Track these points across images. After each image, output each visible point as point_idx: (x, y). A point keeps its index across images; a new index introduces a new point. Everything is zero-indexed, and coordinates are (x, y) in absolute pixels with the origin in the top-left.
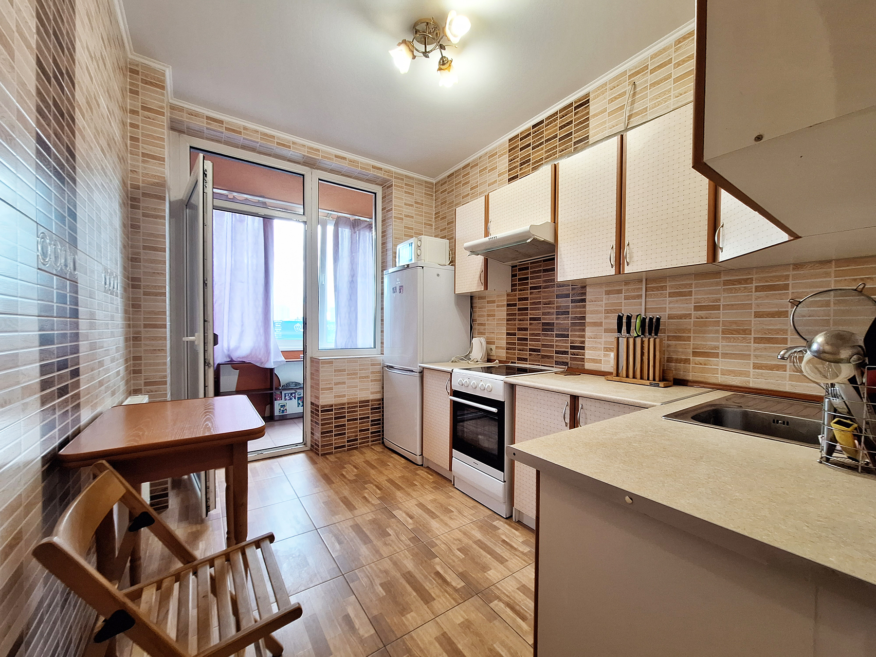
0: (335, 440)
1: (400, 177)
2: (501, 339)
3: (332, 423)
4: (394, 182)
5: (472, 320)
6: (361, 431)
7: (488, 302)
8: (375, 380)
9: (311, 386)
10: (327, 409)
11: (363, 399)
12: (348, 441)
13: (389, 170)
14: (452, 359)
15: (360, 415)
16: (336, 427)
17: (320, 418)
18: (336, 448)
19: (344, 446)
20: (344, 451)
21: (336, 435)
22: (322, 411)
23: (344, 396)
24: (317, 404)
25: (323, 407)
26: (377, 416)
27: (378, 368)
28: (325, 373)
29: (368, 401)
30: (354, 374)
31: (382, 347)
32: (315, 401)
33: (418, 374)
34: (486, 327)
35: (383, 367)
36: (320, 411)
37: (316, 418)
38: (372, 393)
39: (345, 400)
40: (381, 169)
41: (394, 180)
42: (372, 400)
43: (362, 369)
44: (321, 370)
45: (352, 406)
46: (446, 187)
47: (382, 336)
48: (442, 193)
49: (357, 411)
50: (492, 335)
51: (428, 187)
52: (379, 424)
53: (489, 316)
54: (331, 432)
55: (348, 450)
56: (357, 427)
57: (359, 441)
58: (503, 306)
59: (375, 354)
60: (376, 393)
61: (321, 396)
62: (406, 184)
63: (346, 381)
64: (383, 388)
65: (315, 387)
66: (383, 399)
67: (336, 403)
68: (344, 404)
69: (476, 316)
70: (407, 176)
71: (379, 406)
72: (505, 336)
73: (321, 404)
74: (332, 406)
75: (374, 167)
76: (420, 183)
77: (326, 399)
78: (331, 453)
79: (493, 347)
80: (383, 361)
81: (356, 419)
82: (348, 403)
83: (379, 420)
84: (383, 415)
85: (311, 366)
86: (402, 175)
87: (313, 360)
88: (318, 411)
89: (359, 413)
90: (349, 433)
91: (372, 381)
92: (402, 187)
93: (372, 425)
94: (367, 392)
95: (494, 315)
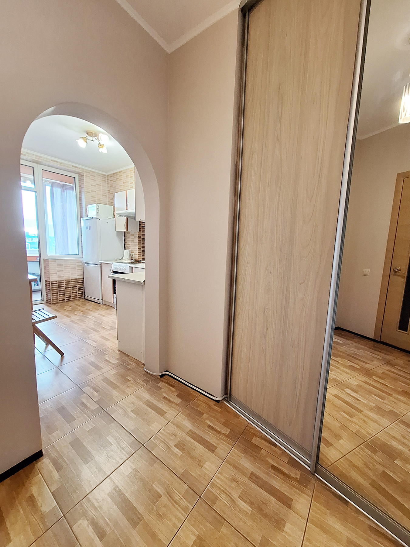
0: (59, 297)
1: (88, 172)
2: (136, 251)
3: (57, 289)
4: (85, 174)
5: (125, 243)
6: (73, 293)
7: (131, 235)
8: (80, 270)
9: (45, 273)
10: (54, 283)
11: (73, 278)
12: (66, 298)
13: (82, 168)
14: (115, 259)
15: (72, 285)
16: (59, 291)
17: (51, 287)
18: (60, 301)
19: (64, 300)
20: (65, 302)
21: (59, 295)
22: (52, 284)
23: (63, 277)
24: (49, 280)
25: (52, 282)
26: (81, 286)
27: (81, 264)
28: (52, 266)
29: (76, 279)
30: (68, 267)
31: (82, 254)
32: (47, 279)
33: (99, 266)
34: (130, 246)
35: (83, 264)
36: (50, 284)
37: (48, 288)
38: (78, 275)
39: (63, 279)
40: (77, 167)
41: (84, 173)
42: (78, 279)
43: (72, 264)
44: (50, 265)
45: (68, 282)
46: (112, 178)
47: (82, 249)
48: (110, 181)
49: (70, 284)
50: (133, 249)
51: (103, 177)
52: (82, 289)
53: (131, 241)
54: (57, 293)
55: (66, 301)
56: (71, 291)
57: (72, 298)
58: (136, 237)
59: (79, 257)
60: (80, 275)
61: (51, 277)
62: (91, 175)
63: (64, 270)
64: (83, 273)
65: (47, 273)
66: (84, 278)
67: (58, 280)
68: (63, 280)
69: (126, 240)
70: (91, 171)
71: (82, 281)
72: (137, 250)
73: (51, 281)
74: (57, 281)
75: (73, 166)
76: (99, 175)
77: (53, 278)
78: (58, 303)
79: (133, 254)
80: (83, 260)
81: (70, 288)
82: (65, 280)
83: (82, 288)
84: (84, 286)
85: (44, 263)
86: (89, 170)
87: (44, 260)
88: (49, 284)
89: (71, 284)
90: (66, 294)
91: (77, 270)
92: (89, 177)
93: (78, 290)
94: (75, 275)
95: (133, 241)
